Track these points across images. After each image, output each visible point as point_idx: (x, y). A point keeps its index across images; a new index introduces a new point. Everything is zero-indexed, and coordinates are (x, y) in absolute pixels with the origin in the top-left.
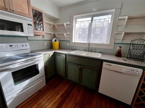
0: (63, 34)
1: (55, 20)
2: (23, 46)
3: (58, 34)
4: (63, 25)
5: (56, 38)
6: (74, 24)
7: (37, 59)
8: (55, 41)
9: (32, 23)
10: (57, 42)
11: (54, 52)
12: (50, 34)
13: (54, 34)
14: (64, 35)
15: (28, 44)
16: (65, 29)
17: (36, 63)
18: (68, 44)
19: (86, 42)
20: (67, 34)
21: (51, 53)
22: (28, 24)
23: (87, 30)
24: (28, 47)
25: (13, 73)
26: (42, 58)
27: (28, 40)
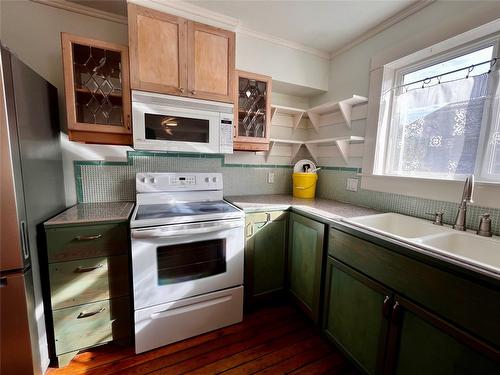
0: (335, 144)
1: (310, 97)
2: (207, 180)
3: (319, 145)
4: (338, 110)
5: (311, 158)
6: (385, 98)
7: (225, 223)
8: (305, 168)
9: (233, 117)
10: (311, 174)
11: (286, 207)
12: (291, 145)
13: (303, 146)
14: (338, 149)
15: (219, 176)
16: (345, 122)
17: (221, 236)
18: (352, 184)
19: (450, 177)
20: (351, 143)
21: (277, 210)
22: (223, 122)
23: (461, 115)
24: (219, 184)
25: (160, 250)
26: (242, 223)
27: (223, 165)
